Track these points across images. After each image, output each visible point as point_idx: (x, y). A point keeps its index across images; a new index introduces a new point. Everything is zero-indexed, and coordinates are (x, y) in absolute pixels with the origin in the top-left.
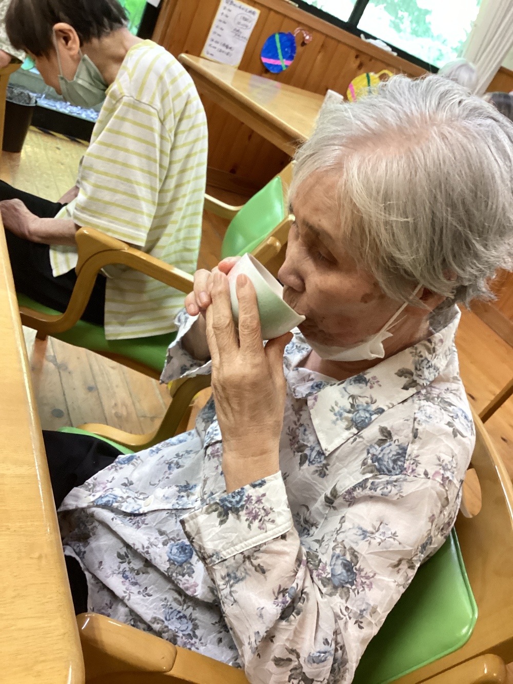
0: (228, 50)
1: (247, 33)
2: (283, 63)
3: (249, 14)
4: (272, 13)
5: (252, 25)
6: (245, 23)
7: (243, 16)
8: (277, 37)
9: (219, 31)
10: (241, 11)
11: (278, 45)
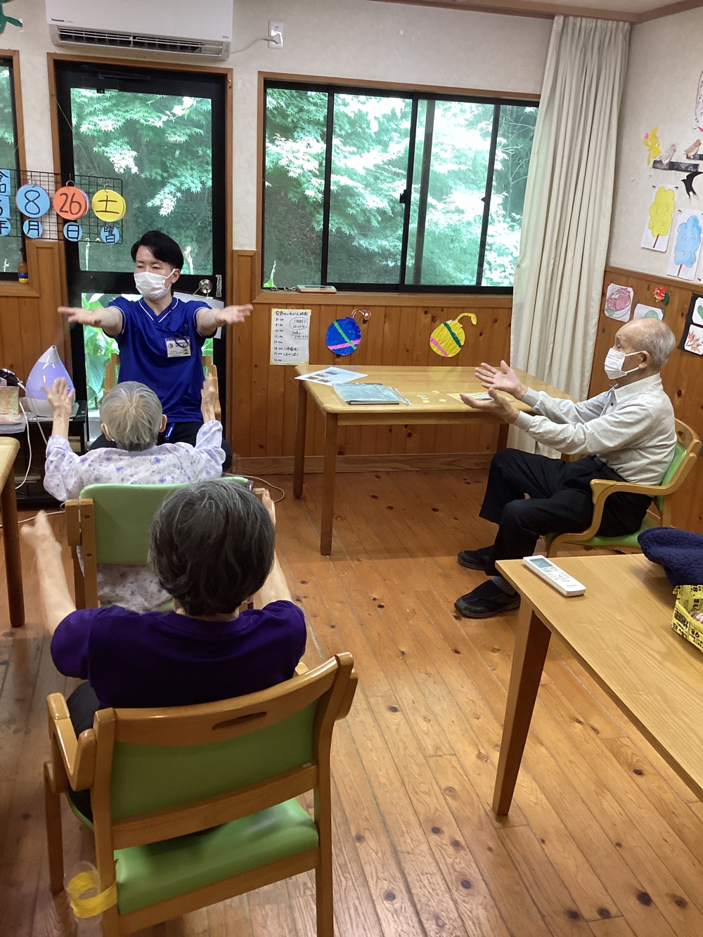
0: (294, 351)
1: (306, 332)
2: (352, 344)
3: (301, 316)
4: (323, 307)
5: (307, 324)
6: (301, 324)
7: (296, 319)
8: (336, 325)
9: (279, 339)
10: (292, 316)
11: (341, 331)
